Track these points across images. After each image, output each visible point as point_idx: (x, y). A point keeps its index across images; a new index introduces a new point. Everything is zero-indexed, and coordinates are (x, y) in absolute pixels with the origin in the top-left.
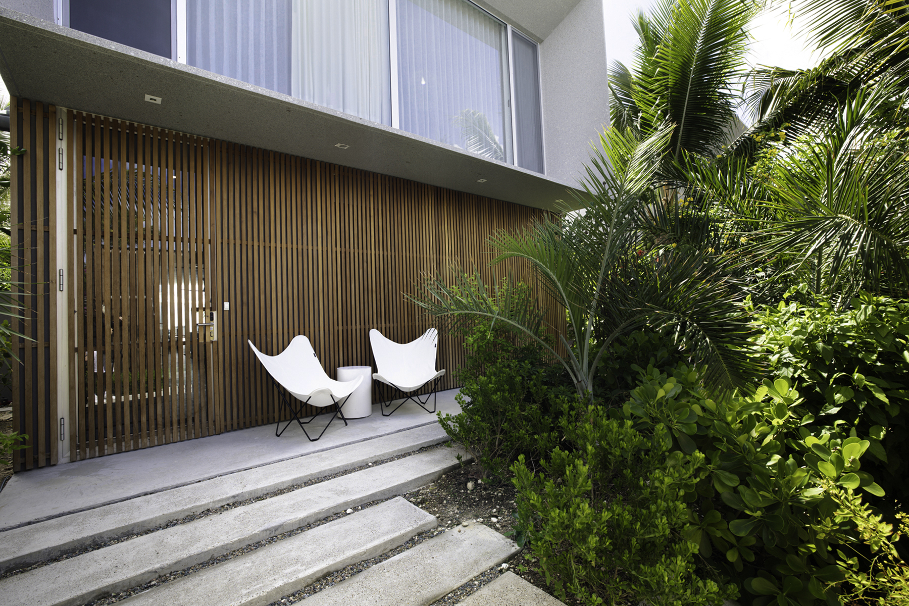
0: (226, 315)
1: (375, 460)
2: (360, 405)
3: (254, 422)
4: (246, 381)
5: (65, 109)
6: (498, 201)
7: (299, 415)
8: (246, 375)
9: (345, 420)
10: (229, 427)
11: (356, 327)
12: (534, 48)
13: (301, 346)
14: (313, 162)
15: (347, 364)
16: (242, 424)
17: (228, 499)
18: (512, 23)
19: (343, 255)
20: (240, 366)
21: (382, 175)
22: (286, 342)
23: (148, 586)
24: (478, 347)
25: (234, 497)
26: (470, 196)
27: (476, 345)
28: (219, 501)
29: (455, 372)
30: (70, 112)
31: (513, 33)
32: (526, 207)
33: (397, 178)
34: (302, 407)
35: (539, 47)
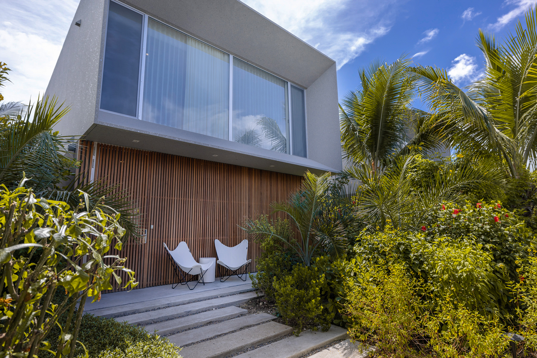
0: (152, 231)
1: (221, 295)
2: (210, 277)
3: (159, 284)
4: (158, 263)
5: (96, 143)
6: (281, 174)
7: (182, 281)
8: (158, 260)
9: (204, 283)
10: (148, 285)
11: (208, 238)
12: (303, 92)
13: (183, 246)
14: (193, 159)
15: (203, 256)
16: (154, 284)
17: (166, 304)
18: (290, 81)
19: (204, 203)
20: (156, 255)
21: (223, 164)
22: (176, 245)
23: (151, 323)
24: (267, 247)
25: (168, 304)
26: (266, 171)
27: (265, 247)
28: (163, 305)
29: (256, 260)
30: (98, 144)
31: (291, 85)
32: (296, 176)
33: (230, 165)
34: (186, 275)
35: (305, 91)
